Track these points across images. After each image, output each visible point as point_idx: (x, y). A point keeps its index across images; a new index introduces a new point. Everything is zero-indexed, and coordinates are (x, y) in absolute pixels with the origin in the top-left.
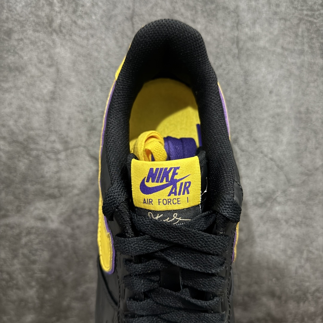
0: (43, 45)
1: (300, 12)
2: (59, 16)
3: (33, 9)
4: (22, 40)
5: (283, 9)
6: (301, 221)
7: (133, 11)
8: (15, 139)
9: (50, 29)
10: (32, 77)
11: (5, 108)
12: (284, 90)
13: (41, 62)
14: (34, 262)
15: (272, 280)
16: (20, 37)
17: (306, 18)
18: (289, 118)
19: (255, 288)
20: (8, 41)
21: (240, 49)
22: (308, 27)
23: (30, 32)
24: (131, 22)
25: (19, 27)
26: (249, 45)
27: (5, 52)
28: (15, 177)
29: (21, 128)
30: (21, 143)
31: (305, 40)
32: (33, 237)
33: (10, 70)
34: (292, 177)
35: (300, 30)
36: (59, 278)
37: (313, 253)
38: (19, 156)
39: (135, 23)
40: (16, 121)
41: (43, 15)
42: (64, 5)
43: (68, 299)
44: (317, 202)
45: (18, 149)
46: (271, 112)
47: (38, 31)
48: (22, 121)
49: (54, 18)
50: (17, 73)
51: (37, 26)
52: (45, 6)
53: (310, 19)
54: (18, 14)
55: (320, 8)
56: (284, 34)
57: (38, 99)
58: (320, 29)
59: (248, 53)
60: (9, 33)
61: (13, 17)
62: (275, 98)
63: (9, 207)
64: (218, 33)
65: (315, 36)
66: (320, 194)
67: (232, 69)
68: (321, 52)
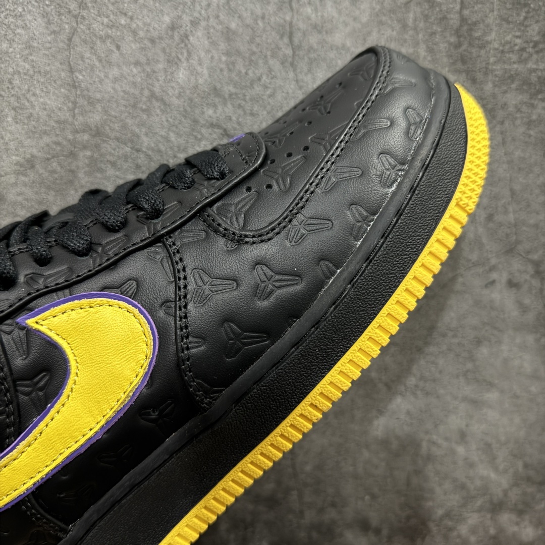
6: (416, 386)
15: (363, 499)
19: (331, 514)
21: (295, 49)
22: (426, 12)
26: (313, 40)
31: (421, 36)
35: (411, 15)
37: (439, 446)
44: (444, 347)
56: (381, 23)
58: (448, 16)
59: (312, 55)
64: (252, 14)
65: (439, 30)
66: (450, 334)
67: (280, 87)
68: (451, 61)
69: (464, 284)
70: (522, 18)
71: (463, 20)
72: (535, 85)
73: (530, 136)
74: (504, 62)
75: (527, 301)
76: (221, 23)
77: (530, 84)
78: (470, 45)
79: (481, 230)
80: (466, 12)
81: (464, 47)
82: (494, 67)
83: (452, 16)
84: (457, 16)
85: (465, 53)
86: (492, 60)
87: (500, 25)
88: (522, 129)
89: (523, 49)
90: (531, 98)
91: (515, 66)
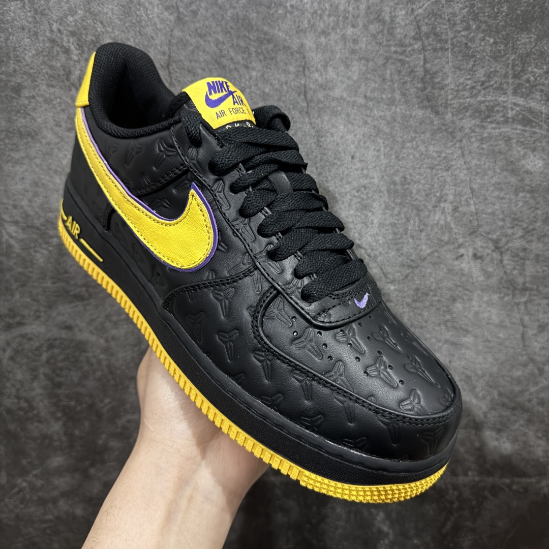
0: (60, 104)
1: (386, 48)
2: (78, 67)
3: (46, 58)
4: (33, 97)
5: (363, 46)
7: (170, 56)
8: (30, 224)
9: (67, 83)
10: (48, 144)
11: (16, 184)
12: (370, 154)
13: (58, 125)
14: (59, 385)
16: (31, 95)
17: (395, 56)
18: (381, 191)
20: (16, 99)
21: (308, 102)
22: (399, 68)
23: (44, 87)
24: (167, 71)
25: (30, 82)
26: (320, 95)
27: (14, 113)
28: (31, 272)
29: (37, 209)
30: (38, 229)
31: (396, 85)
32: (56, 351)
33: (21, 136)
34: (389, 270)
35: (388, 72)
36: (91, 406)
38: (35, 247)
39: (172, 71)
40: (30, 201)
41: (59, 65)
42: (83, 52)
43: (104, 436)
44: (428, 304)
45: (35, 236)
46: (355, 184)
47: (53, 86)
48: (39, 201)
49: (72, 69)
50: (30, 139)
51: (51, 79)
52: (61, 53)
53: (400, 57)
54: (28, 65)
55: (412, 41)
56: (367, 79)
57: (56, 172)
58: (415, 70)
59: (320, 106)
60: (18, 89)
61: (21, 70)
62: (358, 165)
63: (26, 312)
64: (279, 81)
65: (409, 79)
66: (431, 294)
67: (300, 128)
68: (419, 100)
69: (439, 257)
70: (471, 66)
71: (426, 71)
72: (484, 112)
73: (483, 149)
74: (460, 98)
75: (490, 269)
76: (259, 89)
77: (481, 112)
78: (433, 88)
79: (449, 218)
80: (428, 66)
81: (428, 90)
82: (452, 102)
83: (418, 69)
84: (422, 69)
85: (430, 94)
86: (450, 97)
87: (454, 73)
88: (476, 144)
89: (473, 88)
90: (482, 122)
91: (468, 100)
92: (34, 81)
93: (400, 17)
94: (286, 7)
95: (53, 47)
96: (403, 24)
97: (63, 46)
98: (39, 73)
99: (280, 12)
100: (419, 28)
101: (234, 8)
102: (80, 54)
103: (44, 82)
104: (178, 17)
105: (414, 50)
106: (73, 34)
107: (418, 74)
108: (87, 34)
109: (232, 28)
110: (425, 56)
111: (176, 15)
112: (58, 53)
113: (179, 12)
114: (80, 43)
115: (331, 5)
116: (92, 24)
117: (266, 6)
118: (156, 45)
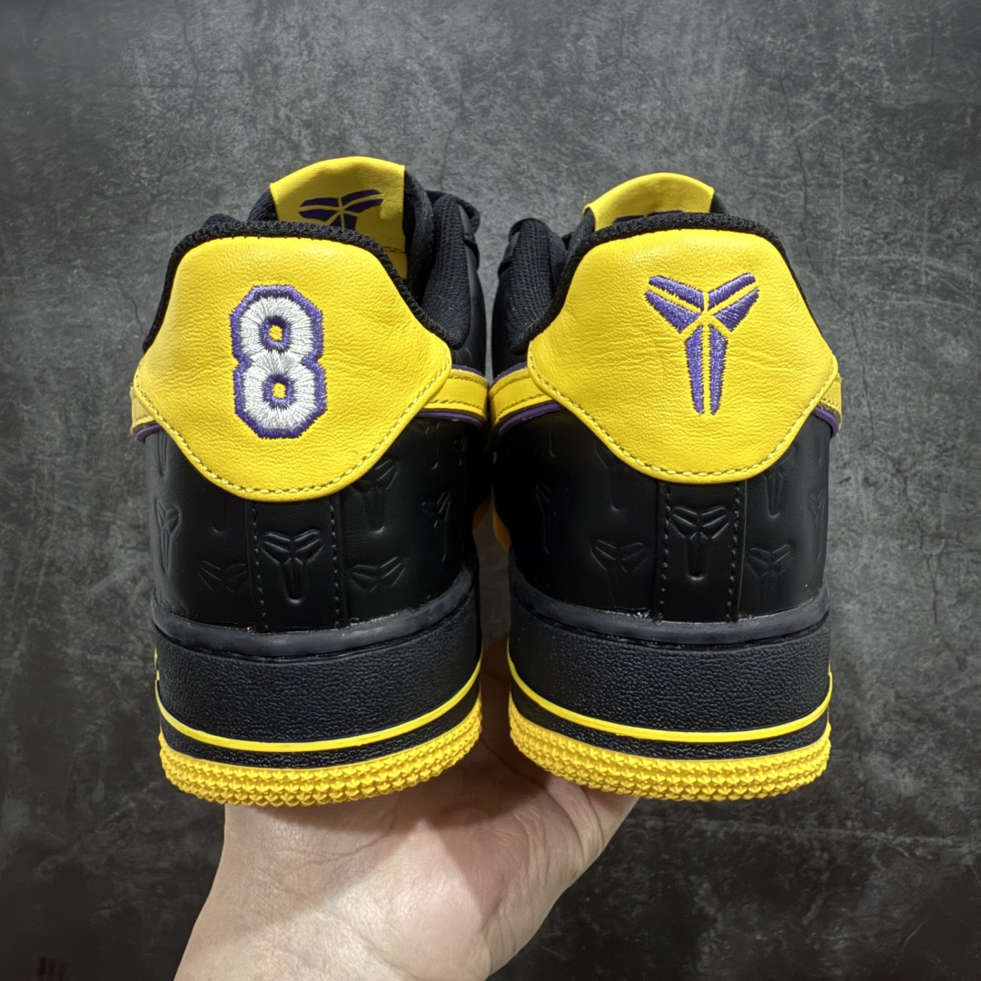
92: (241, 184)
93: (775, 138)
94: (615, 113)
95: (275, 140)
96: (778, 147)
97: (290, 139)
98: (251, 174)
99: (607, 118)
100: (800, 154)
101: (542, 109)
102: (314, 152)
103: (256, 187)
104: (462, 114)
105: (791, 184)
106: (307, 124)
107: (795, 216)
108: (327, 126)
109: (536, 135)
110: (806, 192)
111: (458, 110)
112: (282, 148)
113: (463, 108)
114: (316, 138)
115: (680, 115)
116: (338, 113)
117: (587, 109)
118: (426, 149)
